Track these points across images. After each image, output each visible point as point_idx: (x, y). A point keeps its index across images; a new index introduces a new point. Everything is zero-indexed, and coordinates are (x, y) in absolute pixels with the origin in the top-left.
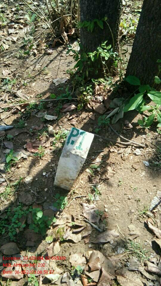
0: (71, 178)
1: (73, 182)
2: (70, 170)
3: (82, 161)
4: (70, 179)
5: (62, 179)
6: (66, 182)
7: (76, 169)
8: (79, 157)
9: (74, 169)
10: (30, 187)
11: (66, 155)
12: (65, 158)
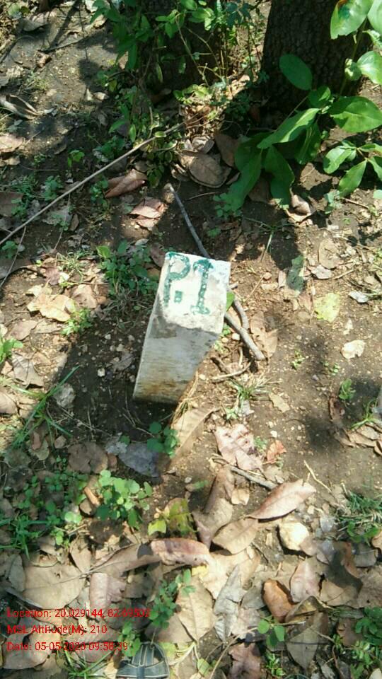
0: (180, 380)
1: (183, 386)
2: (177, 362)
3: (210, 341)
4: (178, 382)
5: (154, 384)
6: (166, 389)
7: (192, 359)
8: (202, 333)
9: (188, 360)
10: (72, 414)
11: (165, 332)
12: (163, 339)
